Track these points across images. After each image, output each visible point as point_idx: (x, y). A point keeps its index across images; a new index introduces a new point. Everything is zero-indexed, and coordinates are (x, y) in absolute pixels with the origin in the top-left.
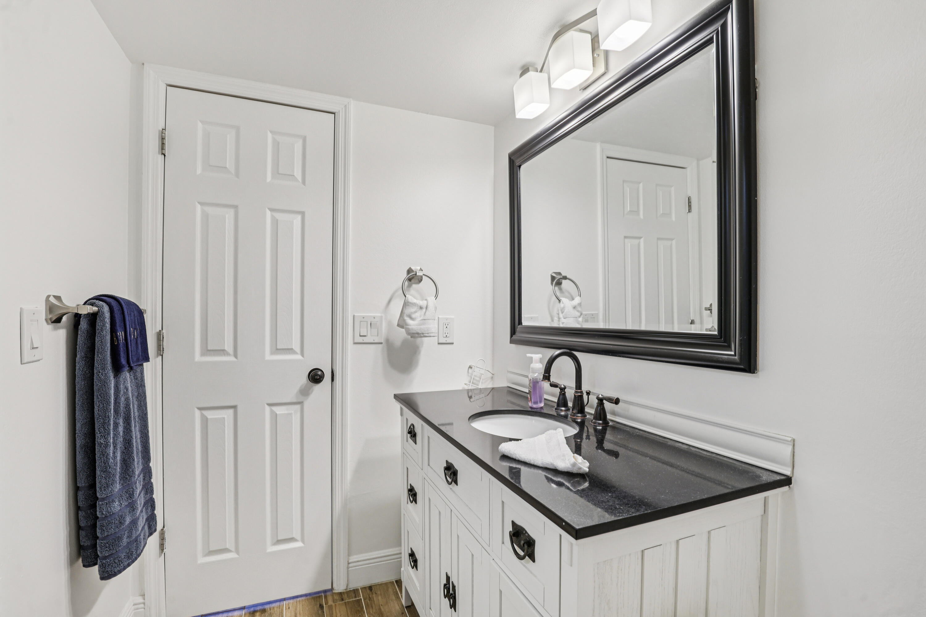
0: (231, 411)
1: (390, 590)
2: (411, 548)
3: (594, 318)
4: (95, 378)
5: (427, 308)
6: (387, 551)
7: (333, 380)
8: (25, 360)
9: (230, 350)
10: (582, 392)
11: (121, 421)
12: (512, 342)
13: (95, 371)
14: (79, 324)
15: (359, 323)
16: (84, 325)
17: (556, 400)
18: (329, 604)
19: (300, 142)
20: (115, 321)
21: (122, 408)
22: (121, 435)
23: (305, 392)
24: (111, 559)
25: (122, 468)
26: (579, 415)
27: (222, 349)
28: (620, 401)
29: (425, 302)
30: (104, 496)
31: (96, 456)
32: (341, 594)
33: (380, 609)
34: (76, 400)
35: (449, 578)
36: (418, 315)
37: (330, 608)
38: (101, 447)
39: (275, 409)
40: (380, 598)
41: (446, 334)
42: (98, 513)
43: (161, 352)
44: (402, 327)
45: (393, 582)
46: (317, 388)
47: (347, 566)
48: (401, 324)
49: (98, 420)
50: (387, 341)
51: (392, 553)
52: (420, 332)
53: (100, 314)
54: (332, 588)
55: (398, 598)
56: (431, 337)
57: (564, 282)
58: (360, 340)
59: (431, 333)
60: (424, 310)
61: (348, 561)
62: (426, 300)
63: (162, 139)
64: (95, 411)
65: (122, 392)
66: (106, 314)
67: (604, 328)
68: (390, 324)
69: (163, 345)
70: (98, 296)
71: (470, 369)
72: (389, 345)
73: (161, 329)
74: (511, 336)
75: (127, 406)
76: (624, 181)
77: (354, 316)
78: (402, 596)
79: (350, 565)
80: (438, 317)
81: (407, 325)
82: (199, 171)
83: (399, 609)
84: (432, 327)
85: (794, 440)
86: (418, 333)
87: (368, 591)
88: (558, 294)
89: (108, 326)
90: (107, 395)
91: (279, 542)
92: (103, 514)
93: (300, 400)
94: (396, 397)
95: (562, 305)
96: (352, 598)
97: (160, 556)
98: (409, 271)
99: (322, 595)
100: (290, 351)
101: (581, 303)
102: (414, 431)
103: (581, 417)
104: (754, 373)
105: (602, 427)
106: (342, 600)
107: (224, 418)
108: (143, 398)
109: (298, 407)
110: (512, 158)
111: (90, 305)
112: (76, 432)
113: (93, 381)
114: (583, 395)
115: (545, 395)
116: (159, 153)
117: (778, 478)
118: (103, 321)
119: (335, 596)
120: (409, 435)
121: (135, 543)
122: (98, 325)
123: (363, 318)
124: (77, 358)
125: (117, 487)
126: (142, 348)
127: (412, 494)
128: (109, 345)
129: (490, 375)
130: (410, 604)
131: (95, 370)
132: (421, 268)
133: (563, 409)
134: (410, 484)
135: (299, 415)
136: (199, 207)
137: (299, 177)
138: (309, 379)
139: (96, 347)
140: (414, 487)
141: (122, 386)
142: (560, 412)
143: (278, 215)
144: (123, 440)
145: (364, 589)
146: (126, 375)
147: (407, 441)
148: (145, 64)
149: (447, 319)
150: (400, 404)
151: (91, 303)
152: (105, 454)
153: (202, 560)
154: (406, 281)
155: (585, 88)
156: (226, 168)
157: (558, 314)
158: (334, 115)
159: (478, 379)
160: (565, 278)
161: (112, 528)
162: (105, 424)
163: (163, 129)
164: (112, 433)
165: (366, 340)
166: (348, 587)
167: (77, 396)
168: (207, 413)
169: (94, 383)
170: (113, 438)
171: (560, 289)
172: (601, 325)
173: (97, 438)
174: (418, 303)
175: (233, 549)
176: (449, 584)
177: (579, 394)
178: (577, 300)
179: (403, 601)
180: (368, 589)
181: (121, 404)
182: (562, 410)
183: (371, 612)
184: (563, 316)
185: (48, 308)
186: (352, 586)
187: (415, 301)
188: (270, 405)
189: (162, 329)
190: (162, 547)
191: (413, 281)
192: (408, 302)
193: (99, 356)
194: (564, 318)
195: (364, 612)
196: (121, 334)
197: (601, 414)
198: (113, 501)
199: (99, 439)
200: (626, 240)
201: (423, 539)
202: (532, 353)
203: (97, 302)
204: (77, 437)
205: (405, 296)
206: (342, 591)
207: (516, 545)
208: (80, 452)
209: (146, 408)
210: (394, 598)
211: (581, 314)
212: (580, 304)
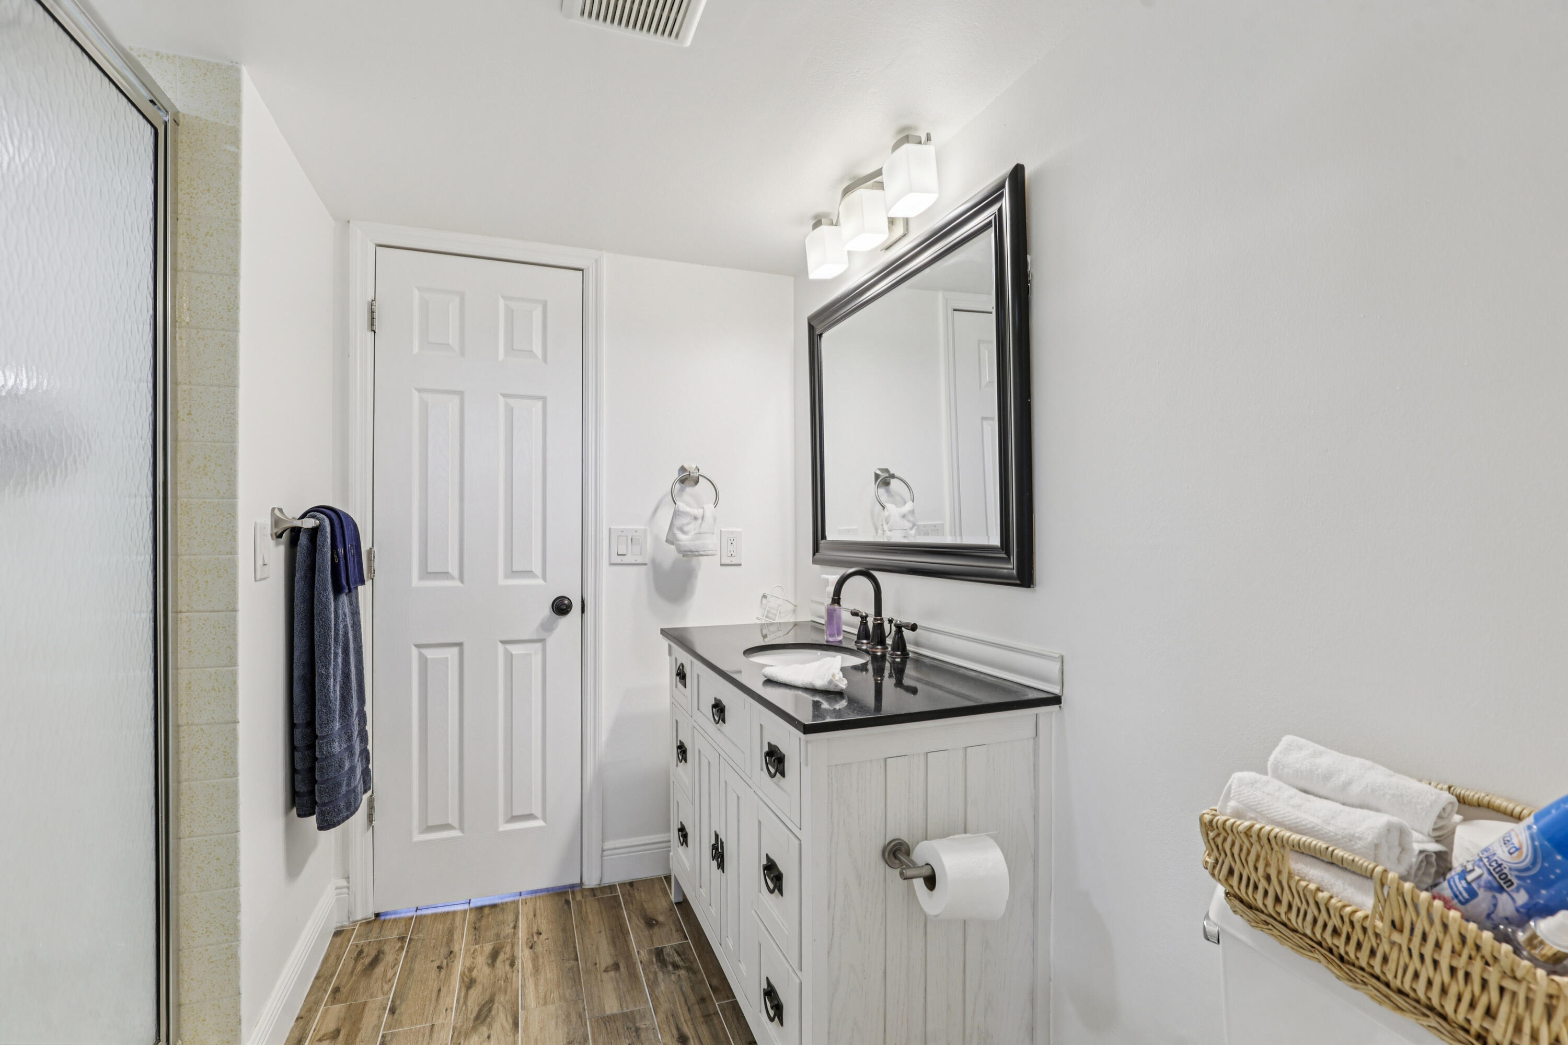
0: (455, 650)
1: (657, 886)
2: (681, 822)
3: (937, 530)
4: (315, 600)
5: (703, 518)
6: (652, 836)
7: (583, 611)
8: (258, 577)
9: (455, 572)
10: (882, 620)
11: (340, 651)
12: (814, 562)
13: (316, 593)
14: (298, 539)
15: (617, 539)
16: (303, 540)
17: (856, 631)
18: (577, 900)
19: (540, 309)
20: (336, 535)
21: (341, 636)
22: (340, 667)
23: (547, 627)
24: (331, 806)
25: (341, 705)
26: (879, 647)
27: (446, 571)
28: (918, 627)
29: (701, 510)
30: (324, 734)
31: (316, 688)
32: (592, 890)
33: (642, 905)
34: (295, 625)
35: (718, 835)
36: (692, 527)
37: (579, 904)
38: (322, 678)
39: (510, 647)
40: (643, 894)
41: (732, 553)
42: (317, 753)
43: (372, 574)
44: (672, 543)
45: (661, 878)
46: (564, 621)
47: (600, 855)
48: (671, 540)
49: (319, 647)
50: (653, 561)
51: (659, 840)
52: (693, 549)
53: (321, 528)
54: (582, 883)
55: (666, 894)
56: (708, 555)
57: (893, 481)
58: (619, 560)
59: (708, 551)
60: (699, 521)
61: (602, 848)
62: (703, 508)
63: (372, 312)
64: (315, 638)
65: (341, 618)
66: (328, 529)
67: (954, 542)
68: (656, 538)
69: (374, 566)
70: (315, 507)
71: (763, 599)
72: (655, 567)
73: (371, 546)
74: (814, 555)
75: (346, 634)
76: (979, 342)
77: (610, 530)
78: (671, 893)
79: (605, 853)
80: (721, 531)
81: (677, 540)
82: (416, 350)
83: (667, 906)
84: (711, 542)
85: (1062, 657)
86: (691, 551)
87: (628, 887)
88: (884, 498)
89: (329, 541)
90: (328, 619)
91: (514, 819)
92: (323, 754)
93: (543, 637)
94: (663, 632)
95: (886, 513)
96: (607, 894)
97: (368, 829)
98: (683, 469)
99: (568, 891)
100: (529, 573)
101: (914, 510)
102: (683, 671)
103: (881, 649)
104: (1029, 586)
105: (901, 658)
106: (595, 896)
107: (447, 658)
108: (358, 628)
109: (538, 646)
110: (812, 324)
111: (311, 518)
112: (294, 661)
113: (314, 604)
114: (883, 623)
115: (843, 626)
116: (368, 331)
117: (1044, 696)
118: (324, 535)
119: (584, 892)
120: (678, 678)
121: (353, 794)
122: (319, 540)
123: (622, 531)
124: (296, 578)
125: (337, 725)
126: (358, 568)
127: (682, 751)
128: (329, 563)
129: (791, 607)
130: (681, 899)
131: (315, 591)
132: (696, 467)
133: (865, 641)
134: (680, 741)
135: (540, 656)
136: (416, 394)
137: (539, 354)
138: (554, 611)
139: (317, 566)
140: (684, 742)
141: (340, 611)
142: (862, 646)
143: (512, 402)
144: (342, 674)
145: (622, 885)
146: (344, 598)
147: (676, 687)
148: (351, 221)
149: (732, 533)
150: (667, 640)
151: (311, 515)
152: (325, 686)
153: (418, 838)
154: (678, 483)
155: (888, 248)
156: (448, 344)
157: (882, 525)
158: (582, 272)
159: (774, 612)
160: (893, 476)
161: (332, 771)
162: (326, 652)
163: (373, 300)
164: (332, 663)
165: (625, 560)
166: (602, 882)
167: (296, 620)
168: (426, 652)
169: (315, 606)
170: (333, 669)
171: (888, 491)
172: (948, 539)
173: (317, 667)
174: (691, 512)
175: (456, 825)
176: (718, 844)
177: (879, 622)
178: (909, 506)
179: (672, 897)
180: (627, 885)
181: (341, 631)
182: (862, 643)
183: (631, 908)
184: (888, 528)
185: (274, 522)
186: (607, 881)
187: (687, 509)
188: (503, 642)
189: (373, 546)
190: (370, 818)
191: (686, 482)
192: (679, 511)
193: (321, 575)
194: (890, 531)
195: (622, 908)
196: (341, 550)
197: (900, 644)
198: (333, 741)
199: (319, 669)
200: (985, 423)
201: (693, 803)
202: (828, 574)
203: (318, 514)
204: (294, 667)
205: (675, 504)
206: (595, 887)
207: (771, 766)
208: (298, 684)
209: (361, 640)
210: (660, 894)
211: (914, 525)
212: (912, 512)
